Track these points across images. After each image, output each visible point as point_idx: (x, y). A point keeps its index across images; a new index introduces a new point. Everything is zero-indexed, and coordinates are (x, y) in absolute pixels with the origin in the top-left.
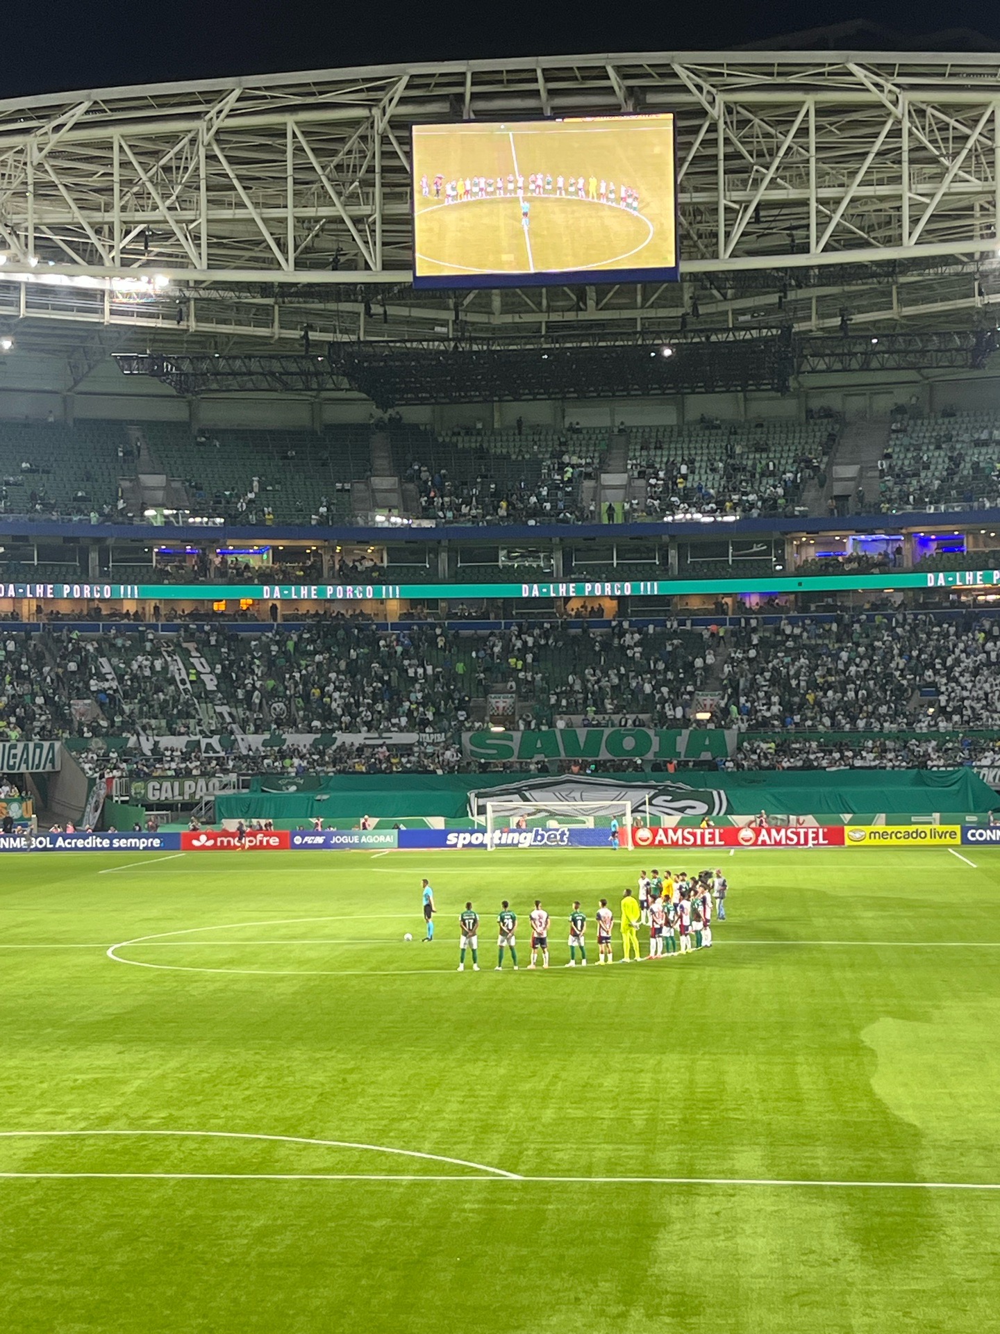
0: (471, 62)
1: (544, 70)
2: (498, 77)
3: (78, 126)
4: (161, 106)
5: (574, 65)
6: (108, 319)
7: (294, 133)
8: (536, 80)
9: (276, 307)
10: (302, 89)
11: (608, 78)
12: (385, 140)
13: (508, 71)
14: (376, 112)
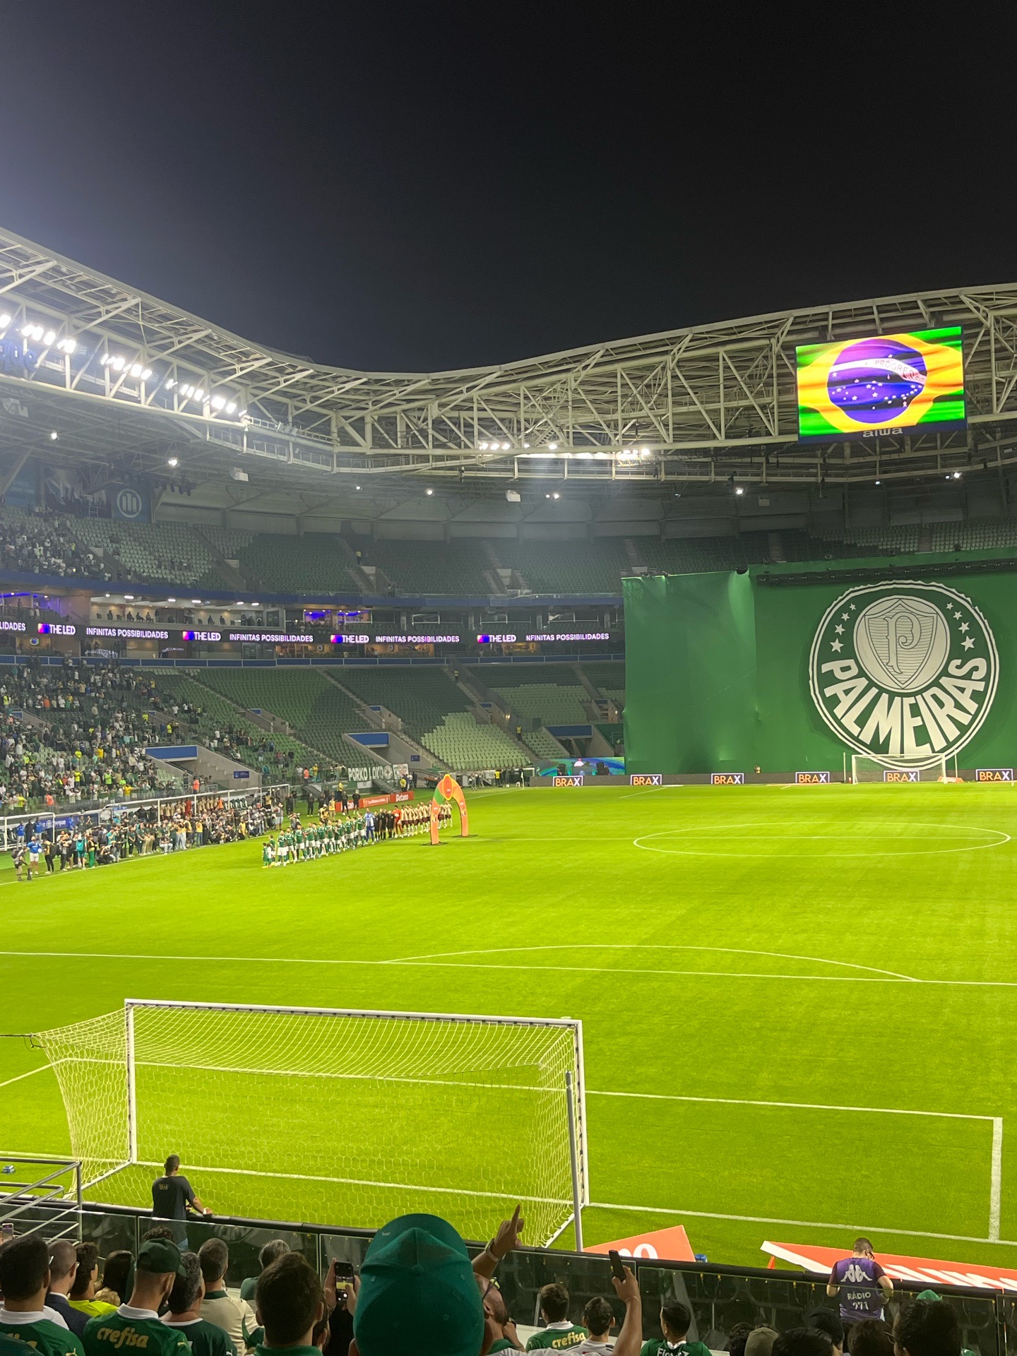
0: (832, 305)
1: (878, 306)
2: (848, 313)
3: (597, 365)
4: (645, 349)
5: (897, 302)
6: (614, 477)
7: (724, 358)
8: (873, 313)
9: (713, 463)
10: (729, 331)
11: (918, 308)
12: (779, 357)
13: (855, 309)
14: (773, 341)
